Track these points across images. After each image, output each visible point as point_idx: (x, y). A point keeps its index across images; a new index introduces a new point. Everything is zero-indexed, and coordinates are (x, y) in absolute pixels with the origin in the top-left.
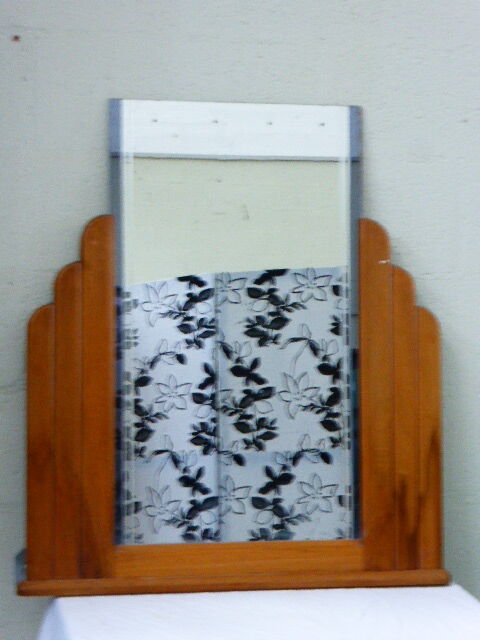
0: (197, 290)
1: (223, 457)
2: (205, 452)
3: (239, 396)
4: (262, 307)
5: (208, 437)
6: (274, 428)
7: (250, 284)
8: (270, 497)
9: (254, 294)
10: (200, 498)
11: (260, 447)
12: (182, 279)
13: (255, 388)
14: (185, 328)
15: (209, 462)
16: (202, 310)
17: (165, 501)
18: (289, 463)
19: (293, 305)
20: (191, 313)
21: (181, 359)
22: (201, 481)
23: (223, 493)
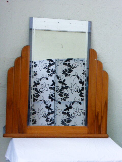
0: (51, 63)
1: (56, 102)
2: (52, 101)
3: (60, 88)
4: (66, 67)
5: (52, 97)
6: (68, 96)
7: (64, 62)
8: (66, 112)
9: (65, 64)
10: (50, 111)
11: (65, 100)
12: (48, 60)
13: (64, 86)
14: (48, 72)
15: (53, 103)
16: (52, 67)
17: (42, 112)
18: (71, 104)
19: (74, 67)
20: (50, 68)
21: (47, 79)
22: (51, 107)
23: (55, 110)
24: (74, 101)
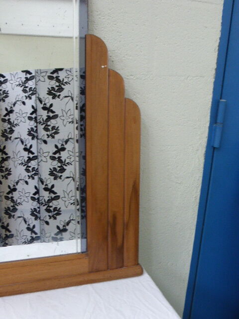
0: (29, 76)
1: (39, 141)
2: (33, 139)
3: (45, 118)
4: (54, 84)
5: (33, 133)
6: (58, 130)
7: (49, 74)
8: (57, 156)
9: (51, 78)
10: (31, 156)
11: (53, 137)
12: (23, 71)
13: (51, 115)
14: (25, 91)
15: (34, 142)
16: (31, 84)
17: (19, 156)
18: (64, 143)
19: (66, 83)
20: (27, 85)
21: (24, 103)
22: (31, 150)
23: (39, 154)
24: (67, 138)
